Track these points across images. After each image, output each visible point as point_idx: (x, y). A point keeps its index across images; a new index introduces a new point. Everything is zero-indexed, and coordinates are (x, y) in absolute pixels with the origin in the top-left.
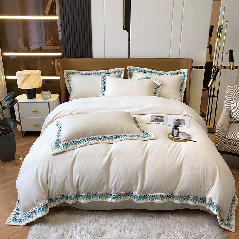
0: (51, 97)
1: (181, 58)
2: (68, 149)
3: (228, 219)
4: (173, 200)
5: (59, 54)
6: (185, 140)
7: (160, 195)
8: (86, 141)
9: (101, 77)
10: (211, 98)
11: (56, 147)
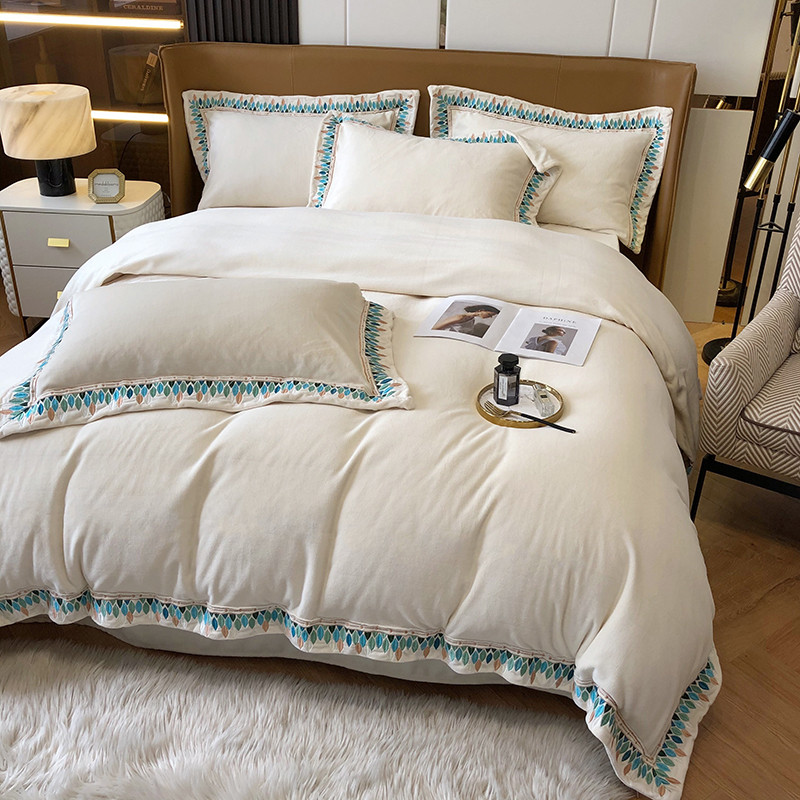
0: (122, 193)
1: (655, 62)
2: (55, 421)
3: (662, 754)
4: (445, 656)
5: (174, 25)
6: (536, 419)
7: (388, 633)
8: (130, 394)
9: (320, 122)
10: (763, 235)
11: (17, 408)
